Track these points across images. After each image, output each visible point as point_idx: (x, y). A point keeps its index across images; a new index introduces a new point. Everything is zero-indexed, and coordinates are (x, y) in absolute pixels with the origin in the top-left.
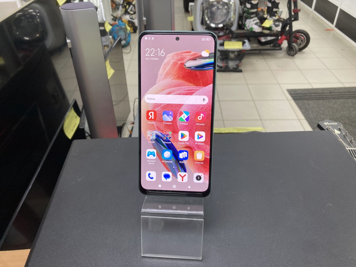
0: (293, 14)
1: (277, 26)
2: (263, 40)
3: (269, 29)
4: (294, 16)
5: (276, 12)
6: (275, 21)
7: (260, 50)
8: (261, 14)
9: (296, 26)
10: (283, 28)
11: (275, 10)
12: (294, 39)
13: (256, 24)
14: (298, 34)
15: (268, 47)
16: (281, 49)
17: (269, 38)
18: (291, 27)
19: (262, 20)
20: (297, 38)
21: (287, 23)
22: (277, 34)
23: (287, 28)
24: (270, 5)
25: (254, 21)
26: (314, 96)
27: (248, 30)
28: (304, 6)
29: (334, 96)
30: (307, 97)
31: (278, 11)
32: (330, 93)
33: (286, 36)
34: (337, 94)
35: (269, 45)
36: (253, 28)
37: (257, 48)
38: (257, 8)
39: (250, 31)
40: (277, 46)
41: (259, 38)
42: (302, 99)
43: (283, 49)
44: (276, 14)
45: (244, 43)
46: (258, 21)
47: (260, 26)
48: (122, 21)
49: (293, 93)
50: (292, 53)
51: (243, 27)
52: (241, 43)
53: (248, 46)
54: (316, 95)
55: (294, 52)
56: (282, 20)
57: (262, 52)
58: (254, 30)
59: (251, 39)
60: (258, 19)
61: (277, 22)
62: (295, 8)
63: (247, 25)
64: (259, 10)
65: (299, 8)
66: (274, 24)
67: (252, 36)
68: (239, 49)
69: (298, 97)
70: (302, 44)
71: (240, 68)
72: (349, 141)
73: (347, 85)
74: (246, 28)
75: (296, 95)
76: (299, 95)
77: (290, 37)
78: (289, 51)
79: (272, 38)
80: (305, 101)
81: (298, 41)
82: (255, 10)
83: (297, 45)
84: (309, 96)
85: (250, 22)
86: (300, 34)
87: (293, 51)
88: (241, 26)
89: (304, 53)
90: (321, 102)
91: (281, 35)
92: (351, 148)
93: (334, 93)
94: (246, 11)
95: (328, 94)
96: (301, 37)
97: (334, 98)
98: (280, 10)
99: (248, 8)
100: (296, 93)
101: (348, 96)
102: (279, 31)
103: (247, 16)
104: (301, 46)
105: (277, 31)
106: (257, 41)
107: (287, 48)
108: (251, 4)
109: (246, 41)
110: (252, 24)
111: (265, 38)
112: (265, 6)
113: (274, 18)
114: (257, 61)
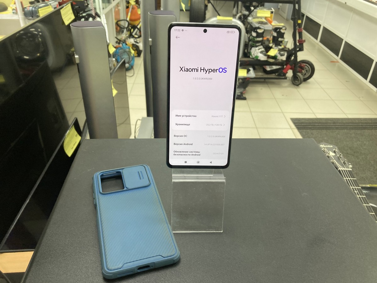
0: (298, 44)
1: (282, 55)
2: (268, 68)
3: (275, 57)
4: (299, 47)
5: (281, 42)
6: (280, 50)
7: (265, 78)
8: (267, 43)
9: (301, 56)
10: (289, 57)
11: (280, 39)
12: (298, 69)
13: (261, 52)
14: (303, 65)
15: (273, 76)
16: (286, 78)
17: (275, 67)
18: (296, 57)
19: (268, 49)
20: (302, 68)
21: (292, 53)
22: (282, 63)
23: (293, 58)
24: (275, 34)
25: (259, 49)
26: (318, 125)
27: (253, 58)
28: (310, 38)
29: (337, 126)
30: (310, 126)
31: (284, 40)
32: (334, 123)
33: (291, 65)
34: (341, 124)
35: (274, 74)
36: (258, 57)
37: (262, 77)
38: (263, 37)
39: (255, 59)
40: (282, 75)
41: (264, 67)
42: (305, 128)
43: (288, 78)
44: (281, 44)
45: (248, 71)
46: (263, 49)
47: (265, 55)
48: (126, 44)
49: (297, 122)
50: (297, 83)
51: (248, 55)
52: (245, 71)
53: (252, 74)
54: (320, 124)
55: (299, 82)
56: (287, 49)
57: (267, 80)
58: (259, 58)
59: (256, 67)
60: (264, 47)
61: (282, 51)
62: (300, 39)
63: (252, 54)
64: (265, 39)
65: (303, 39)
66: (279, 53)
67: (257, 65)
68: (244, 76)
69: (302, 126)
70: (306, 74)
71: (244, 96)
72: (342, 162)
73: (350, 116)
74: (252, 56)
75: (300, 124)
76: (303, 124)
77: (295, 67)
78: (294, 80)
79: (278, 67)
80: (309, 130)
81: (303, 71)
82: (260, 39)
83: (302, 75)
84: (313, 125)
85: (256, 50)
86: (304, 64)
87: (298, 80)
88: (246, 54)
89: (309, 83)
90: (324, 131)
91: (286, 65)
92: (344, 169)
93: (338, 123)
94: (251, 39)
95: (331, 124)
96: (306, 67)
97: (337, 129)
98: (286, 40)
99: (254, 37)
100: (299, 122)
101: (351, 126)
102: (284, 61)
103: (253, 44)
104: (306, 77)
105: (282, 60)
106: (262, 70)
107: (292, 77)
108: (257, 32)
109: (251, 69)
110: (257, 53)
111: (270, 66)
112: (271, 36)
113: (280, 47)
114: (261, 89)
